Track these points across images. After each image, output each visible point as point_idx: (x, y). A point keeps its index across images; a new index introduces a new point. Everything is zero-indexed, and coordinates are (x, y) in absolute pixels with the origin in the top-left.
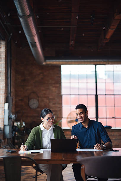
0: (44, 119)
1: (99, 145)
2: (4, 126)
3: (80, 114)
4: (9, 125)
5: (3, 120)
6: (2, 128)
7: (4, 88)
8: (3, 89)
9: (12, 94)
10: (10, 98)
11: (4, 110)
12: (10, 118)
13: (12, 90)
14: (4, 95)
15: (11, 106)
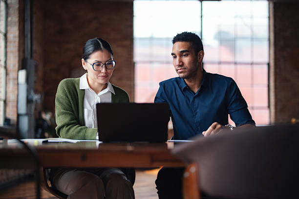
0: (86, 62)
1: (219, 126)
2: (19, 116)
3: (181, 54)
4: (27, 114)
5: (15, 104)
6: (14, 120)
7: (17, 40)
8: (15, 42)
9: (35, 55)
10: (31, 63)
11: (18, 84)
12: (29, 101)
13: (34, 48)
14: (17, 54)
15: (33, 78)
